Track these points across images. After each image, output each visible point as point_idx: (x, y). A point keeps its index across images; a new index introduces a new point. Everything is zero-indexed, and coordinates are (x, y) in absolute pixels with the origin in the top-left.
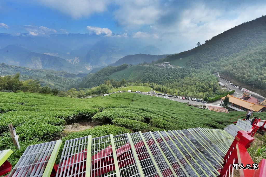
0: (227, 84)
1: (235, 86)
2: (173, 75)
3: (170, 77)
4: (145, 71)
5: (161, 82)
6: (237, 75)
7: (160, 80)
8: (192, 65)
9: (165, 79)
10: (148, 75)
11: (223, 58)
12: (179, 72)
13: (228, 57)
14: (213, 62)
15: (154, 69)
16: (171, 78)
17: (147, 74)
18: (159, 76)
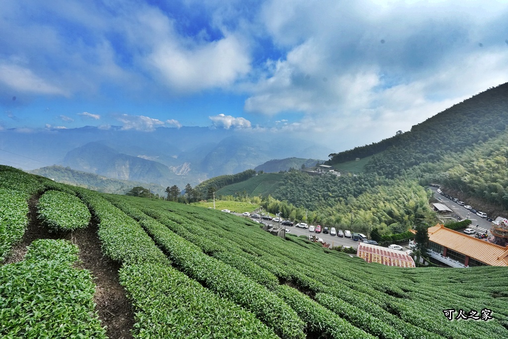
0: (455, 208)
1: (477, 211)
2: (336, 190)
3: (329, 193)
4: (283, 182)
5: (311, 203)
6: (477, 184)
7: (308, 199)
8: (380, 169)
9: (319, 197)
10: (286, 189)
11: (450, 154)
12: (350, 185)
13: (462, 152)
14: (425, 164)
15: (299, 178)
16: (333, 197)
17: (284, 187)
18: (308, 191)
